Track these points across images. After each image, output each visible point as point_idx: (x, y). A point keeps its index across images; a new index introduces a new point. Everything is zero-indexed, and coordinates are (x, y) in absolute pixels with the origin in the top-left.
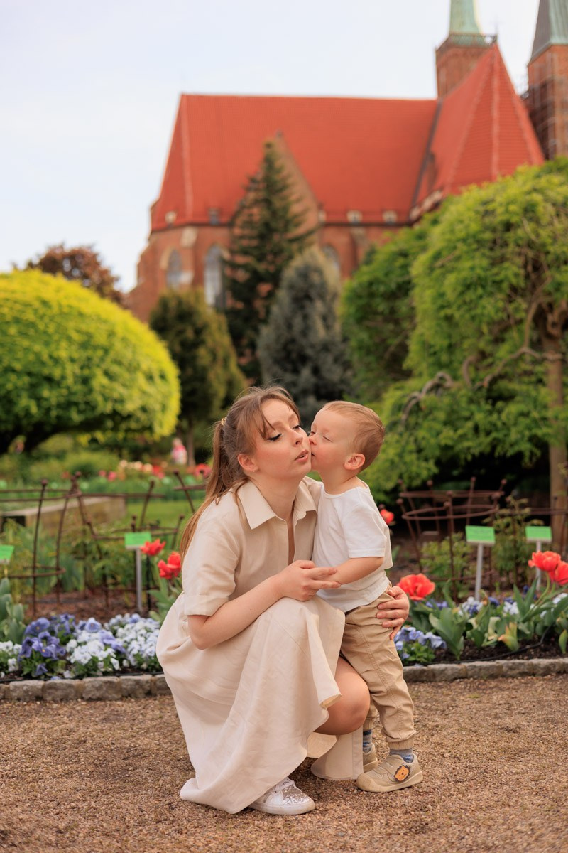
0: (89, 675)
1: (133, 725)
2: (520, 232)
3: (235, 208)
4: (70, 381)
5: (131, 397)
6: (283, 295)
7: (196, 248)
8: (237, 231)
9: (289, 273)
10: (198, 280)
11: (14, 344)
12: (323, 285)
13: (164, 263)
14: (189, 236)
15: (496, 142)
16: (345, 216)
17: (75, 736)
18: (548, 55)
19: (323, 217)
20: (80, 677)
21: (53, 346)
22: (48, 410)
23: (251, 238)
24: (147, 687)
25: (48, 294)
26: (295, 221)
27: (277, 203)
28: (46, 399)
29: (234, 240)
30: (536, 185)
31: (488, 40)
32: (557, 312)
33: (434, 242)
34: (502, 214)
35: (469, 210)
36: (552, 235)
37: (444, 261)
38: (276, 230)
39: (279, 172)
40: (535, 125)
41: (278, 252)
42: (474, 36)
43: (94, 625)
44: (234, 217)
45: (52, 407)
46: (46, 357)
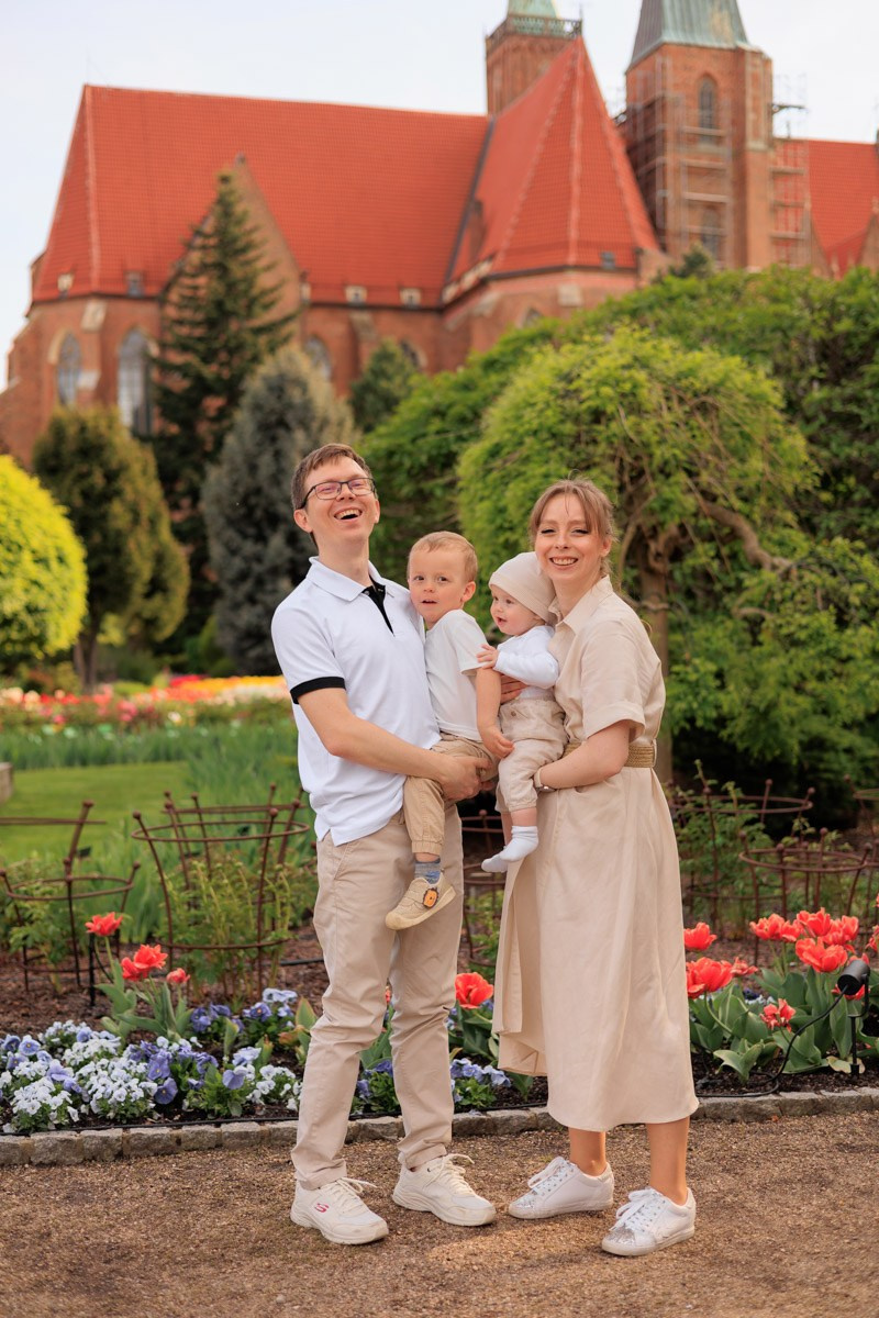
0: (37, 1130)
1: (108, 1208)
2: (614, 426)
3: (170, 273)
5: (10, 592)
6: (243, 417)
7: (105, 332)
8: (171, 312)
9: (255, 385)
10: (106, 392)
12: (307, 406)
13: (53, 356)
14: (94, 313)
15: (576, 190)
16: (343, 294)
17: (33, 1226)
18: (658, 59)
19: (306, 291)
20: (25, 1133)
23: (195, 324)
26: (266, 300)
27: (237, 271)
29: (165, 325)
30: (639, 354)
31: (568, 28)
32: (663, 537)
33: (491, 430)
34: (589, 398)
35: (542, 388)
36: (658, 430)
37: (505, 462)
38: (233, 314)
39: (239, 222)
40: (635, 166)
41: (235, 349)
42: (546, 20)
43: (32, 1045)
44: (167, 287)
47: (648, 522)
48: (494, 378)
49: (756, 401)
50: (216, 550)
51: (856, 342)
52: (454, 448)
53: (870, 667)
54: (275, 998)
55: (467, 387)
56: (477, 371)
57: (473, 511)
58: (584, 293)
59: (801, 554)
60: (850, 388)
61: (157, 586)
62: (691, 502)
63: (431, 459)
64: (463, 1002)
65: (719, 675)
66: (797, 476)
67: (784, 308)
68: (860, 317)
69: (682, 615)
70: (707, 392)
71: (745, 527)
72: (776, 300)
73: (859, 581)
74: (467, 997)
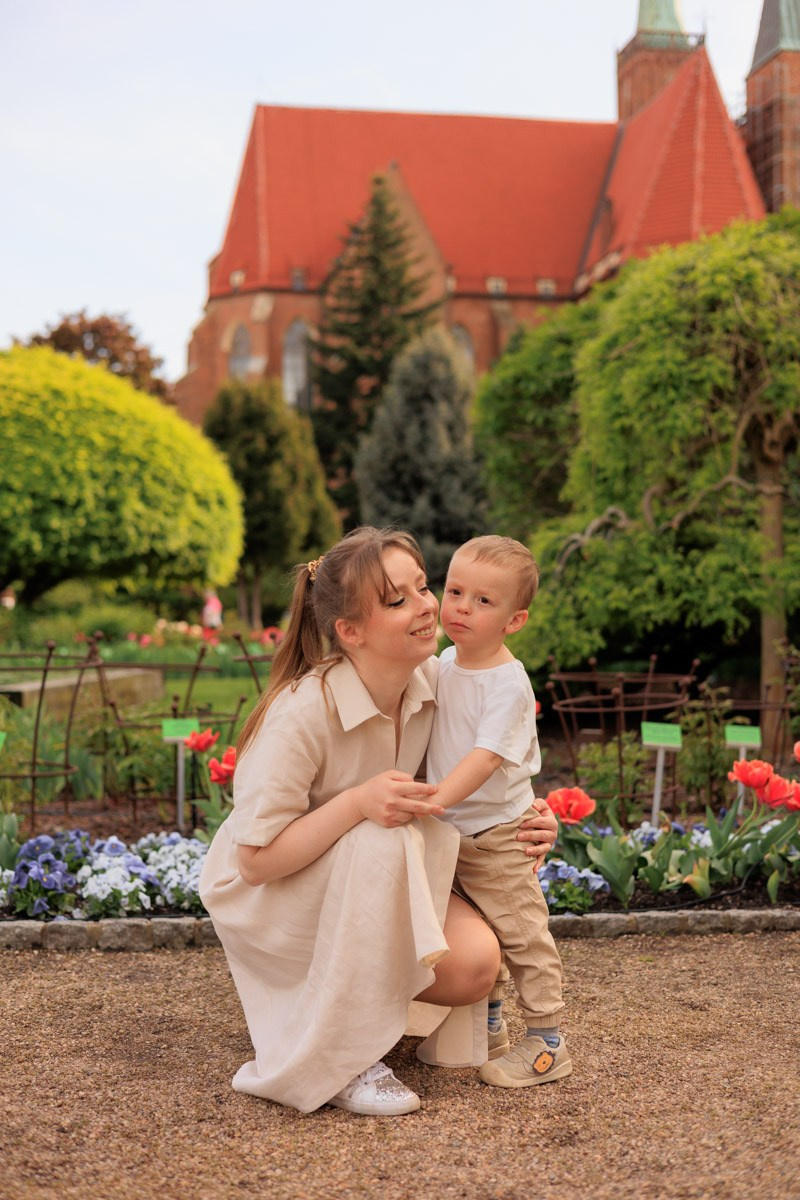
0: (108, 916)
1: (168, 986)
2: (730, 313)
3: (328, 268)
4: (90, 504)
5: (175, 530)
6: (393, 392)
7: (272, 323)
8: (331, 301)
10: (274, 369)
11: (12, 451)
13: (226, 344)
14: (262, 306)
15: (699, 186)
16: (484, 284)
17: (87, 999)
18: (776, 65)
19: (451, 284)
20: (95, 918)
21: (67, 456)
22: (58, 546)
23: (351, 311)
24: (189, 934)
25: (61, 382)
26: (413, 290)
27: (388, 263)
28: (55, 531)
29: (326, 313)
30: (756, 248)
31: (693, 41)
32: (778, 427)
33: (609, 325)
34: (705, 287)
35: (659, 280)
36: (774, 318)
37: (622, 351)
38: (385, 301)
39: (392, 218)
40: (754, 163)
41: (386, 333)
42: (672, 35)
43: (117, 846)
44: (329, 279)
45: (63, 544)
46: (57, 471)
47: (761, 410)
50: (367, 511)
61: (313, 540)
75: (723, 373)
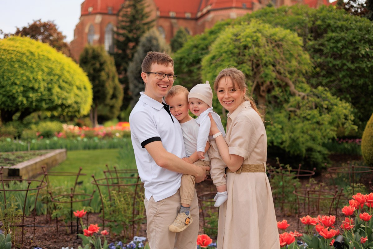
2: (251, 51)
3: (120, 7)
4: (42, 89)
5: (70, 97)
6: (140, 48)
7: (102, 24)
8: (120, 18)
9: (143, 39)
10: (101, 41)
11: (16, 72)
12: (158, 45)
13: (87, 30)
14: (98, 18)
16: (169, 14)
19: (158, 13)
21: (35, 74)
22: (32, 102)
23: (126, 22)
25: (33, 49)
26: (147, 15)
27: (139, 7)
28: (31, 98)
29: (119, 22)
30: (259, 28)
32: (265, 85)
33: (212, 51)
34: (243, 42)
35: (228, 38)
36: (264, 52)
37: (216, 61)
38: (137, 19)
41: (138, 29)
44: (119, 11)
45: (33, 101)
46: (31, 78)
47: (260, 81)
48: (213, 36)
49: (295, 44)
50: (131, 86)
51: (322, 27)
52: (201, 57)
53: (329, 127)
54: (138, 240)
55: (204, 39)
56: (207, 34)
57: (206, 76)
58: (238, 15)
59: (308, 91)
60: (321, 41)
61: (114, 96)
62: (274, 75)
63: (193, 61)
64: (202, 245)
65: (282, 129)
66: (306, 67)
67: (300, 17)
68: (323, 20)
69: (271, 110)
70: (279, 41)
71: (290, 83)
72: (298, 14)
73: (326, 100)
74: (203, 243)
75: (248, 70)
